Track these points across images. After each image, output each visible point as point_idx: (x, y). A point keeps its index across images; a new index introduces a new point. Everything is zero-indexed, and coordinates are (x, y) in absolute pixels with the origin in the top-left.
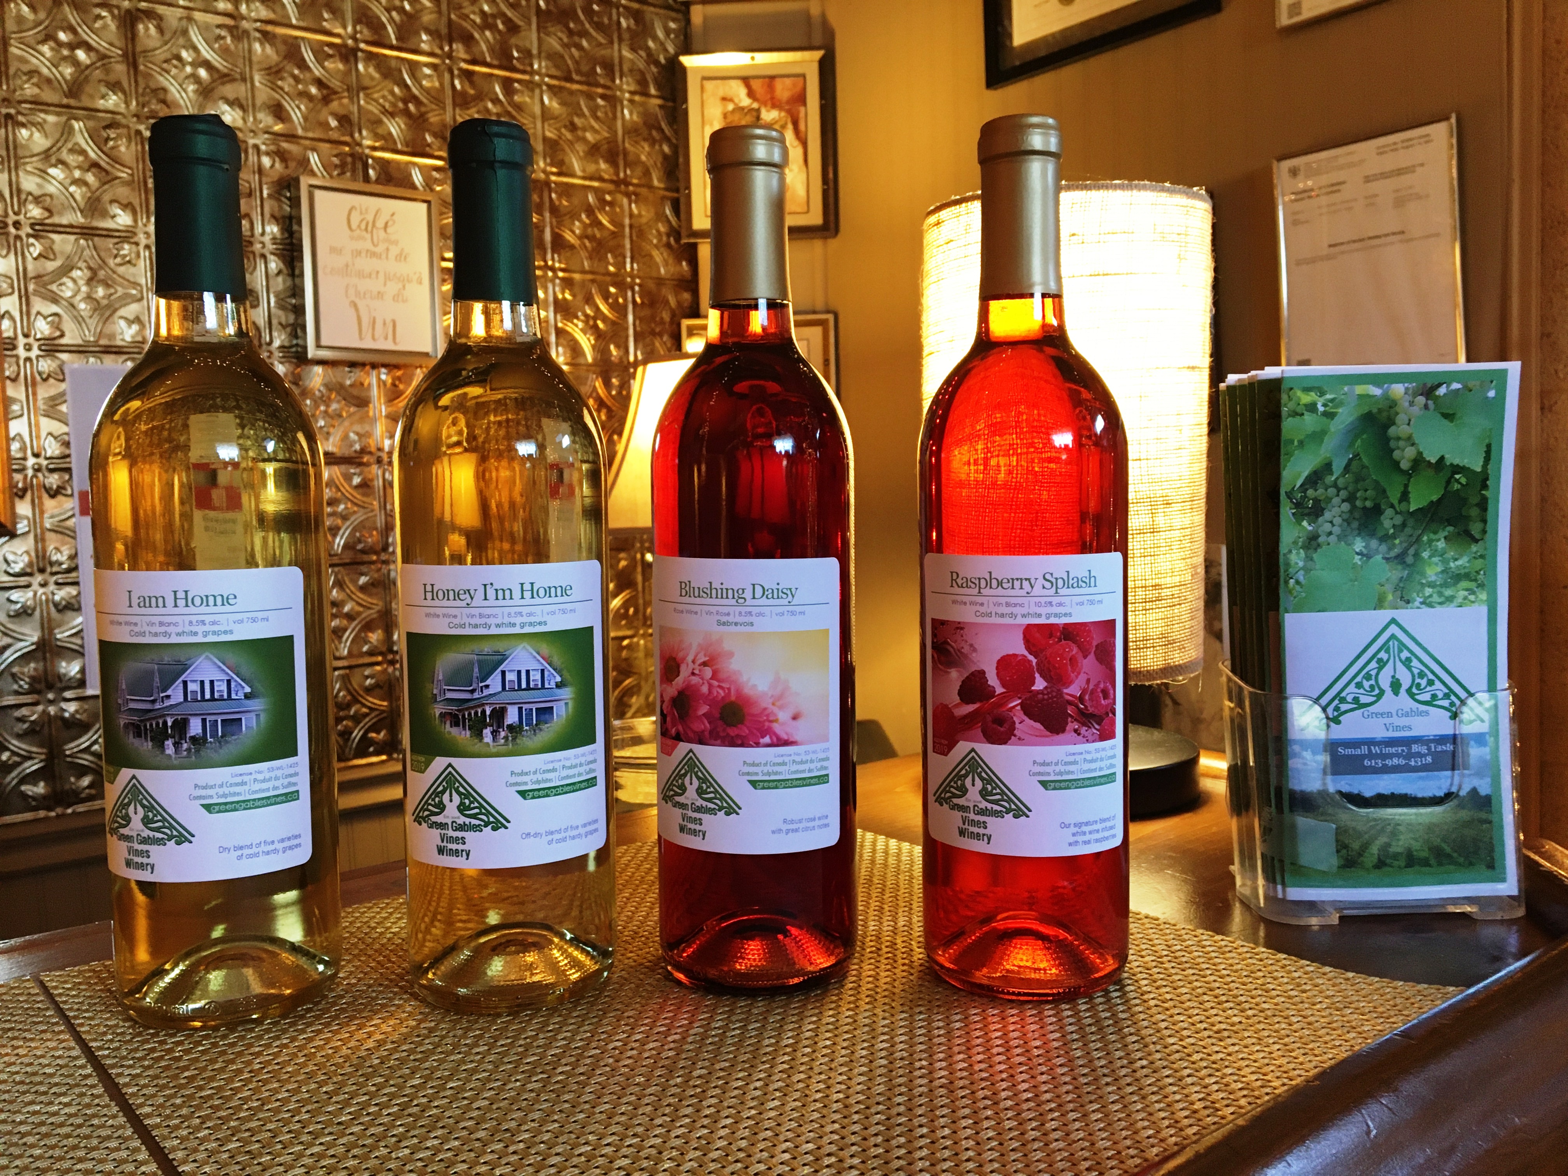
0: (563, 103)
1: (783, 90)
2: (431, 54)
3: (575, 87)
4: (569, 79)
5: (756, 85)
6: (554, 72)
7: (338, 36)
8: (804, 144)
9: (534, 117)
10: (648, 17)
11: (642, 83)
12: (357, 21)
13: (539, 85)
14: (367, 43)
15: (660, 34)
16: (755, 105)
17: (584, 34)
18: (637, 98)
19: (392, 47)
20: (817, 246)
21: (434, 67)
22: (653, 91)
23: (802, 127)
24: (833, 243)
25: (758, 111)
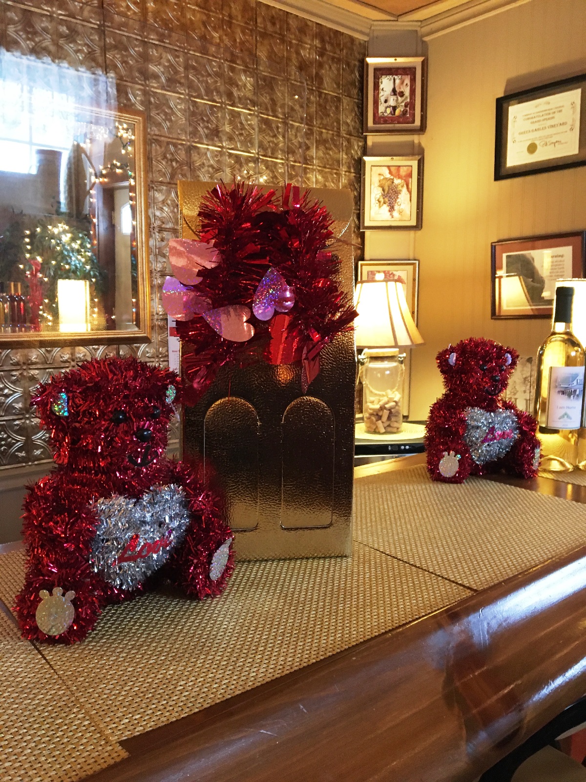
0: (323, 177)
1: (403, 172)
2: (282, 159)
3: (327, 170)
4: (325, 167)
5: (393, 169)
6: (320, 165)
7: (253, 153)
8: (410, 193)
9: (313, 182)
10: (352, 140)
11: (349, 167)
12: (259, 147)
13: (315, 170)
14: (262, 156)
15: (356, 148)
16: (392, 177)
17: (330, 149)
18: (347, 173)
19: (270, 157)
20: (412, 234)
21: (282, 164)
22: (352, 171)
23: (410, 187)
24: (419, 233)
25: (393, 179)
